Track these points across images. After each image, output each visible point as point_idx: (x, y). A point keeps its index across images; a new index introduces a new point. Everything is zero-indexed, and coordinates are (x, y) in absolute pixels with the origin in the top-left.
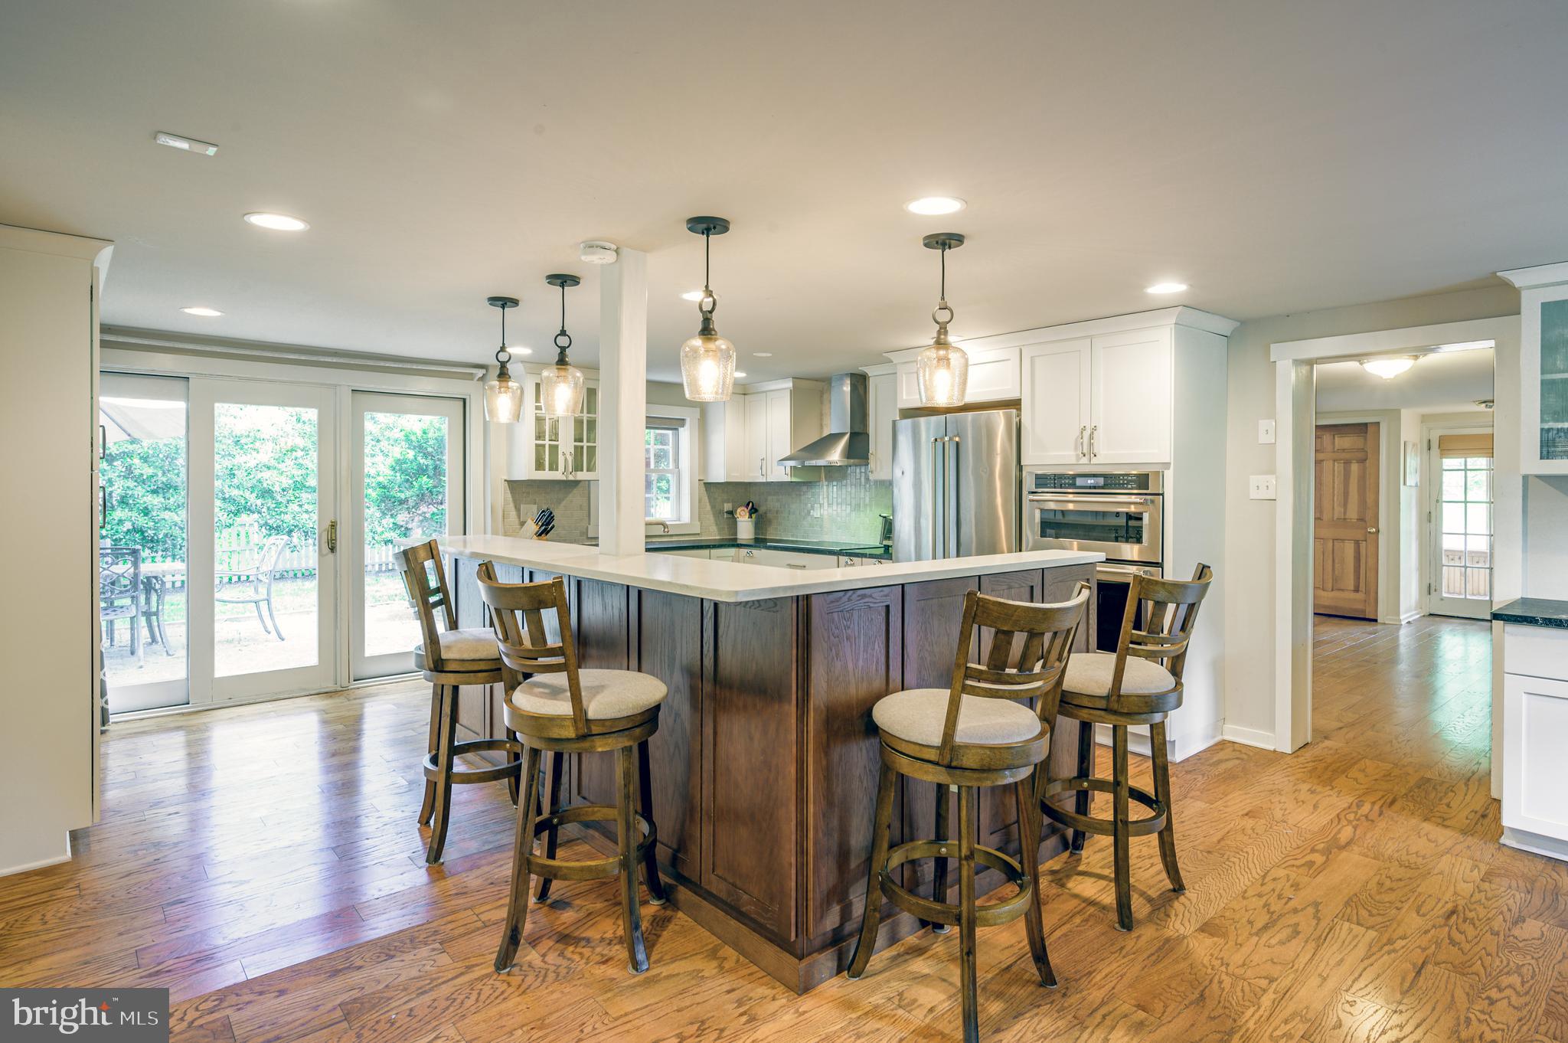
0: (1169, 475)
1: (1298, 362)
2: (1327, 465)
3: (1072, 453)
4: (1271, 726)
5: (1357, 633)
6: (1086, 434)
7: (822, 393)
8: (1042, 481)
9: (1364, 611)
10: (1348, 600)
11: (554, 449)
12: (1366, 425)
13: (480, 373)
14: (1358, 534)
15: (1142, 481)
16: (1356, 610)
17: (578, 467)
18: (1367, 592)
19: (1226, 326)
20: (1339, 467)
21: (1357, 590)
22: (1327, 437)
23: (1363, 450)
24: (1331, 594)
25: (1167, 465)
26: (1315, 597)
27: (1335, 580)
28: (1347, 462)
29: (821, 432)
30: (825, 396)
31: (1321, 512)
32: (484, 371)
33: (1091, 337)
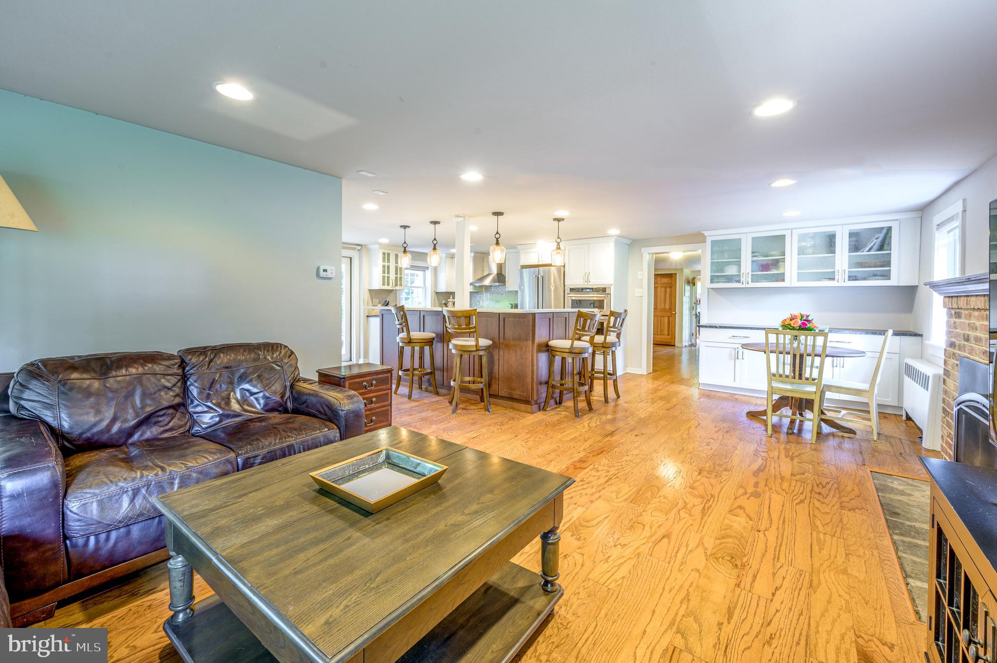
0: (612, 288)
1: (649, 254)
2: (659, 289)
3: (582, 281)
4: (641, 367)
5: (668, 350)
6: (587, 275)
7: (483, 259)
8: (572, 290)
9: (671, 343)
10: (665, 338)
11: (388, 277)
12: (672, 274)
13: (359, 248)
14: (669, 314)
15: (604, 290)
16: (668, 342)
17: (396, 285)
18: (672, 335)
19: (628, 242)
20: (663, 289)
21: (668, 335)
22: (659, 279)
23: (671, 283)
24: (659, 337)
25: (612, 285)
26: (654, 338)
27: (661, 331)
28: (666, 288)
29: (483, 274)
30: (485, 260)
31: (657, 306)
32: (360, 247)
33: (588, 244)
